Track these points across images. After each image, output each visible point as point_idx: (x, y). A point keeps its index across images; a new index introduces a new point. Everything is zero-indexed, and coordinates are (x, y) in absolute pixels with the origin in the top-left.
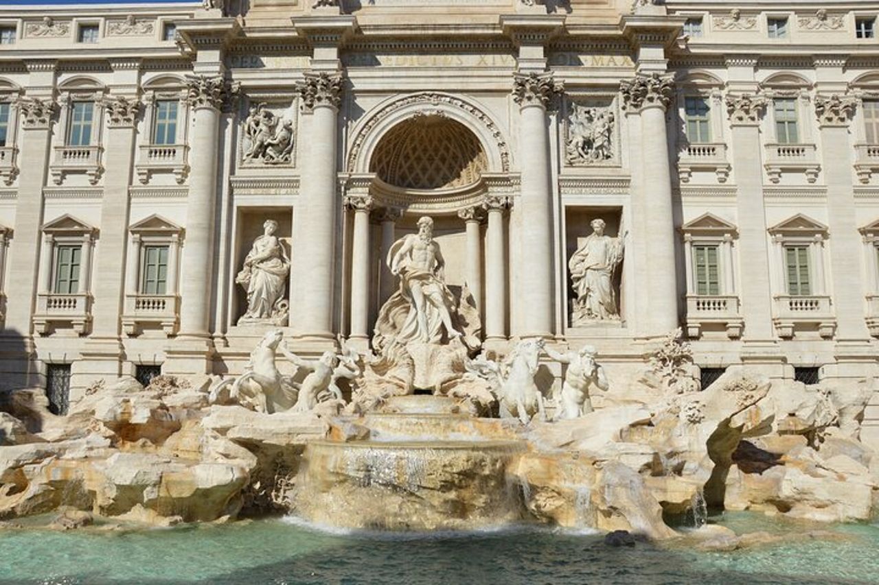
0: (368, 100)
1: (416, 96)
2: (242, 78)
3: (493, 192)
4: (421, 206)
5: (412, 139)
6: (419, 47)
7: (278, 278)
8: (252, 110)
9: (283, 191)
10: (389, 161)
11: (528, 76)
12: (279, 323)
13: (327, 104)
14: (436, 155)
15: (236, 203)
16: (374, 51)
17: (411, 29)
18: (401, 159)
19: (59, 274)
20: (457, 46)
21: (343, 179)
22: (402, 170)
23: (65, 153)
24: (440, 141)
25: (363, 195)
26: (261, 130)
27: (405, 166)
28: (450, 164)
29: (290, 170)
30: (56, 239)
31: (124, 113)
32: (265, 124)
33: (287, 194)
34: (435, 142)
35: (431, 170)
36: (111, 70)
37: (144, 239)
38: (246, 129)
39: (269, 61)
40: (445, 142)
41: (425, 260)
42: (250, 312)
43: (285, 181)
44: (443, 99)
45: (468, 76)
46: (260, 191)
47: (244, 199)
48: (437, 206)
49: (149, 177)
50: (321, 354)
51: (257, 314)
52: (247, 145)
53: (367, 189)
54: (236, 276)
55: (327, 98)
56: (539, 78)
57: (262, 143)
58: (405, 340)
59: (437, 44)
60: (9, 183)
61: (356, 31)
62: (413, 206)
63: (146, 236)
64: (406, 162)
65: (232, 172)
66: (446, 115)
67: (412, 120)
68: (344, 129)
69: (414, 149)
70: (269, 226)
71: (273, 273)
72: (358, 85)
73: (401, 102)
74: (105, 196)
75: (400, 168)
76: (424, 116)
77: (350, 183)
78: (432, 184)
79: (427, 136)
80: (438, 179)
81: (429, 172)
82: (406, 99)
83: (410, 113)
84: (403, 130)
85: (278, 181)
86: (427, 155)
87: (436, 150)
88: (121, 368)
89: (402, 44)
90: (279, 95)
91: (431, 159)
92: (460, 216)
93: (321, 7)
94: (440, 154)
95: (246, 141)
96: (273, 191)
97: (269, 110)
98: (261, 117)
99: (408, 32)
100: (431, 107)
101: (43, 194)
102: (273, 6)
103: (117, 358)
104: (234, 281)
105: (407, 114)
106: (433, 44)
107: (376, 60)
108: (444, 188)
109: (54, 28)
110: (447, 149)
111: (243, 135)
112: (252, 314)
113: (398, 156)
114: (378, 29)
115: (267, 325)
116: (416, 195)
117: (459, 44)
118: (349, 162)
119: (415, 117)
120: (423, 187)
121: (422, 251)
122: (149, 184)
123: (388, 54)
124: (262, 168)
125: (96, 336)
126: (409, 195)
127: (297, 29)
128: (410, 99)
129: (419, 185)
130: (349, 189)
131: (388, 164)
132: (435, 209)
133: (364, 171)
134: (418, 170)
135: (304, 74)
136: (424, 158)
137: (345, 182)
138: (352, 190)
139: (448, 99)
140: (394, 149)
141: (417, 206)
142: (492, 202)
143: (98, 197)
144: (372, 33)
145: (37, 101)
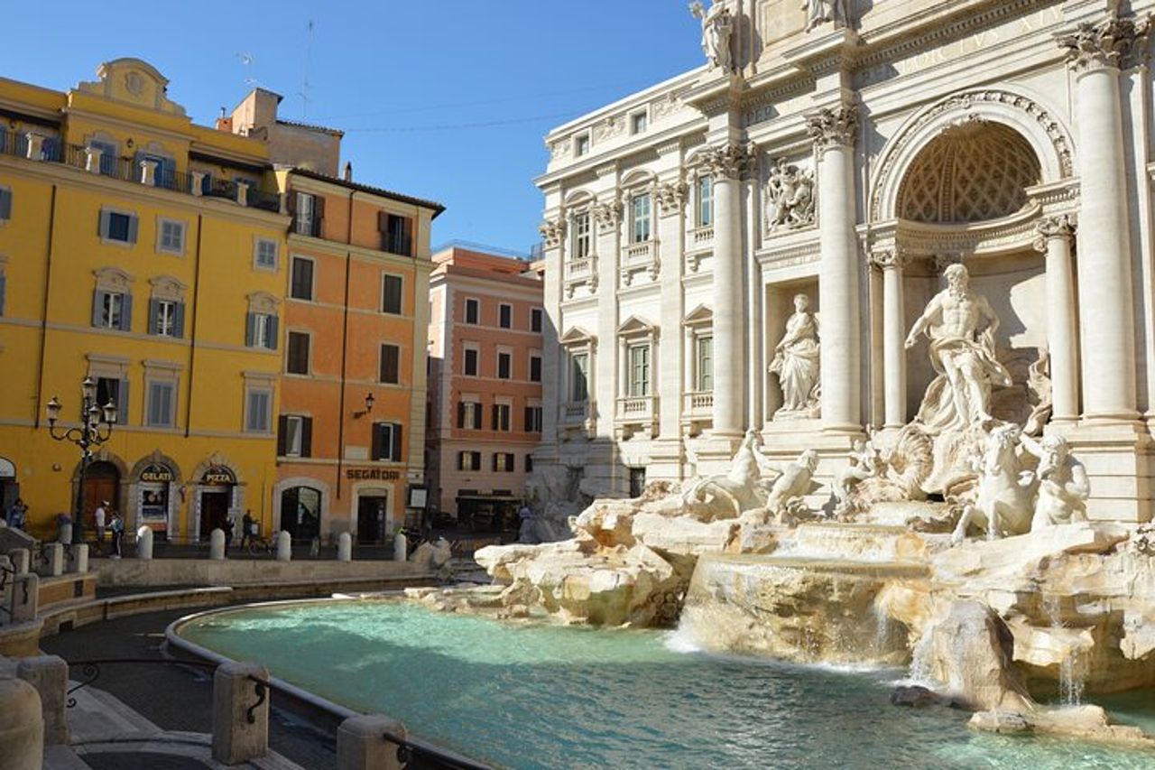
0: (890, 123)
1: (943, 104)
2: (759, 134)
3: (1050, 212)
4: (991, 242)
5: (963, 157)
6: (939, 35)
7: (809, 362)
8: (773, 170)
9: (808, 258)
10: (938, 193)
11: (1076, 31)
12: (810, 415)
13: (834, 145)
14: (1003, 169)
15: (766, 279)
16: (889, 60)
17: (920, 18)
18: (956, 185)
19: (634, 377)
20: (986, 16)
21: (862, 232)
22: (960, 200)
23: (630, 252)
24: (1001, 151)
25: (889, 249)
26: (782, 191)
27: (964, 194)
28: (1024, 178)
29: (814, 231)
30: (629, 341)
31: (671, 200)
32: (786, 183)
33: (812, 261)
34: (995, 154)
35: (1001, 190)
36: (657, 157)
37: (697, 332)
38: (769, 193)
39: (782, 108)
40: (1007, 150)
41: (958, 322)
42: (786, 405)
43: (808, 247)
44: (977, 96)
45: (1006, 55)
46: (786, 262)
47: (774, 274)
48: (1011, 238)
49: (698, 264)
50: (800, 453)
51: (791, 406)
52: (771, 211)
53: (894, 239)
54: (769, 364)
55: (832, 138)
56: (1096, 27)
57: (784, 205)
58: (937, 429)
59: (960, 23)
60: (593, 291)
61: (858, 44)
62: (980, 245)
63: (699, 328)
64: (964, 188)
65: (758, 246)
66: (983, 118)
67: (941, 136)
68: (863, 170)
69: (971, 169)
70: (799, 301)
71: (803, 357)
72: (875, 109)
73: (926, 117)
74: (662, 290)
75: (957, 197)
76: (954, 127)
77: (872, 237)
78: (1006, 209)
79: (980, 147)
80: (1012, 202)
81: (999, 194)
82: (931, 110)
83: (938, 128)
84: (942, 150)
85: (800, 248)
86: (992, 171)
87: (1000, 163)
88: (682, 471)
89: (917, 39)
90: (797, 144)
91: (998, 177)
92: (1036, 248)
93: (818, 27)
94: (1006, 166)
95: (770, 206)
96: (798, 260)
97: (789, 164)
98: (782, 177)
99: (918, 23)
100: (962, 112)
101: (617, 297)
102: (783, 39)
103: (678, 461)
104: (768, 370)
105: (934, 130)
106: (955, 25)
107: (893, 69)
108: (1021, 211)
109: (615, 126)
110: (1013, 159)
111: (767, 201)
112: (788, 406)
113: (948, 183)
114: (882, 32)
115: (799, 418)
116: (980, 231)
117: (989, 13)
118: (872, 209)
119: (944, 131)
120: (995, 216)
121: (953, 311)
122: (699, 271)
123: (906, 58)
124: (786, 235)
125: (665, 438)
126: (975, 231)
127: (792, 65)
128: (936, 110)
129: (988, 214)
130: (873, 243)
131: (936, 197)
132: (1009, 243)
133: (889, 217)
134: (983, 194)
135: (805, 116)
136: (989, 178)
137: (865, 236)
138: (877, 244)
139: (983, 95)
140: (940, 176)
141: (985, 243)
142: (1048, 227)
143: (656, 293)
144: (877, 39)
145: (605, 206)
